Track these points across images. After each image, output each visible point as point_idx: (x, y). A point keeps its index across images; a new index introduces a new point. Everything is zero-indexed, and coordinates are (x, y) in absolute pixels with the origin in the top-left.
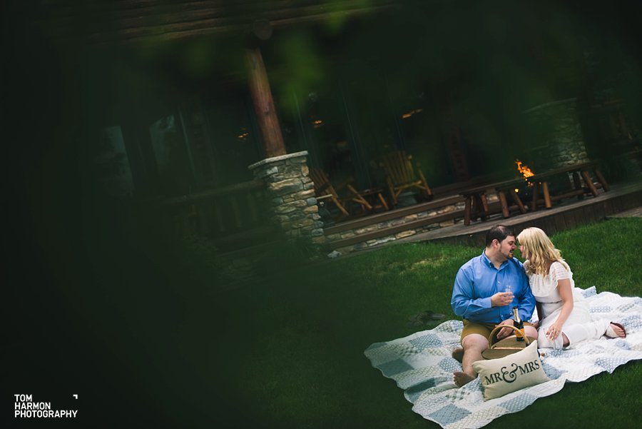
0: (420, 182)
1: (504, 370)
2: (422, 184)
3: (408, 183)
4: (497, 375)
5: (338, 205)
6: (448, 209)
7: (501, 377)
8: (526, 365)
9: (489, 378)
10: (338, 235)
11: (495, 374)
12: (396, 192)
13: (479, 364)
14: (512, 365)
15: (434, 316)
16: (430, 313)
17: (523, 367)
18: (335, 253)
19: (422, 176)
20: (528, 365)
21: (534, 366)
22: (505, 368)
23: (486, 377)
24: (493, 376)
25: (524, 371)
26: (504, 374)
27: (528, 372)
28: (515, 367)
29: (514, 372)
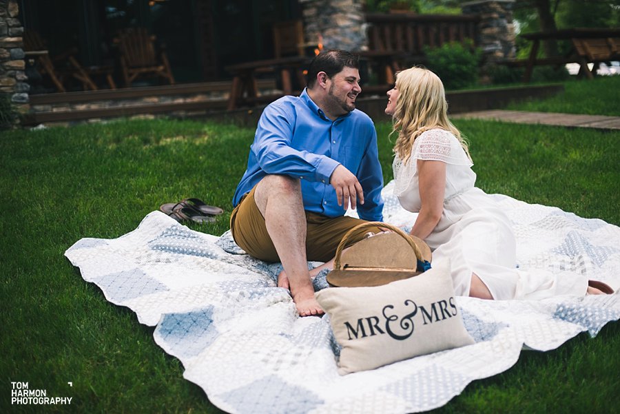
0: (161, 68)
1: (389, 312)
2: (165, 70)
3: (147, 66)
4: (374, 322)
5: (54, 78)
6: (198, 99)
7: (382, 325)
8: (433, 305)
9: (354, 325)
10: (48, 107)
11: (369, 320)
12: (131, 75)
13: (334, 294)
14: (406, 304)
15: (204, 209)
16: (198, 203)
17: (429, 309)
18: (41, 127)
19: (166, 61)
20: (437, 306)
21: (449, 309)
22: (392, 307)
23: (348, 324)
24: (365, 323)
25: (430, 318)
26: (389, 319)
27: (438, 320)
28: (411, 309)
29: (409, 317)
